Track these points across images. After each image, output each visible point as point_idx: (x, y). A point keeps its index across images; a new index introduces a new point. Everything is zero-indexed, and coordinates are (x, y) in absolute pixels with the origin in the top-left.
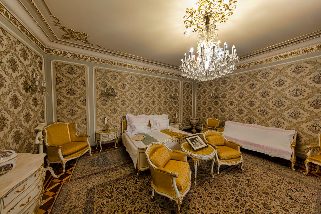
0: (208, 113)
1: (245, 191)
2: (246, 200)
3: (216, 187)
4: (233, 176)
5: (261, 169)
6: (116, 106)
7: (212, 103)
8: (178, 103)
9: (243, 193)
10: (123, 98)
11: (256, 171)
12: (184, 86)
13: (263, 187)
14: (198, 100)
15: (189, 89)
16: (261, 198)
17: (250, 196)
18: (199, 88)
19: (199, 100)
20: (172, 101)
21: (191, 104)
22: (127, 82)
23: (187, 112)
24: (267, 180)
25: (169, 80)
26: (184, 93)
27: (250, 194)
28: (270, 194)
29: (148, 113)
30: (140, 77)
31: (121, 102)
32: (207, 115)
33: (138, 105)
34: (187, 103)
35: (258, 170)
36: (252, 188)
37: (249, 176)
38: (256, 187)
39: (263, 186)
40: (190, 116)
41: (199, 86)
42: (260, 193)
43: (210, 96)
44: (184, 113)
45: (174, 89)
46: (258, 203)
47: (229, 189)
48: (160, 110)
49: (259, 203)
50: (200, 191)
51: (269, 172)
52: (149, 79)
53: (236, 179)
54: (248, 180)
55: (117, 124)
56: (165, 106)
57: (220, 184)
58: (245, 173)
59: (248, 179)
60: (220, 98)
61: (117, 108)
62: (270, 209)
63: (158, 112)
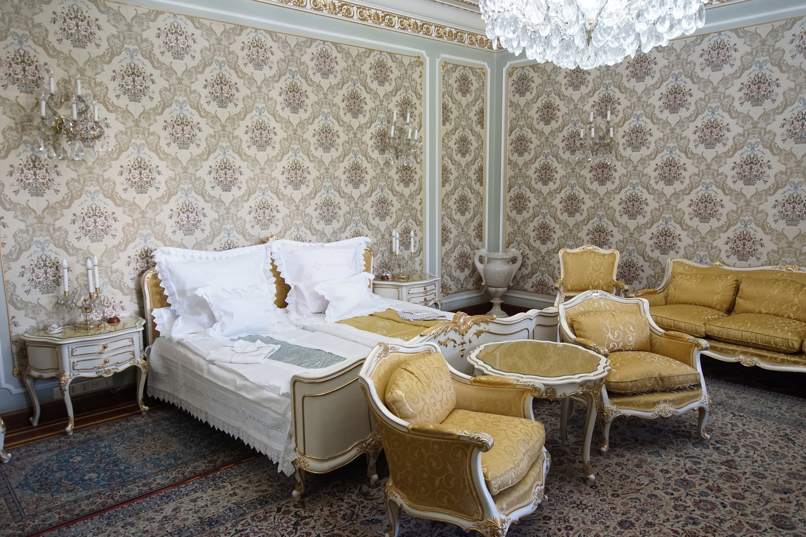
0: (565, 225)
1: (718, 495)
2: (722, 517)
3: (618, 496)
4: (675, 458)
5: (774, 428)
6: (101, 196)
7: (585, 172)
8: (417, 177)
9: (713, 500)
10: (139, 148)
11: (756, 435)
12: (446, 84)
13: (777, 476)
14: (515, 157)
15: (470, 98)
16: (768, 506)
17: (733, 505)
18: (522, 94)
19: (521, 161)
20: (387, 163)
21: (480, 180)
22: (150, 57)
23: (463, 220)
24: (790, 455)
25: (371, 51)
26: (445, 120)
27: (735, 500)
28: (797, 493)
29: (273, 229)
30: (219, 29)
31: (126, 175)
32: (559, 233)
33: (218, 189)
34: (463, 175)
35: (762, 432)
36: (742, 483)
37: (732, 451)
38: (756, 479)
39: (777, 473)
40: (476, 242)
41: (522, 85)
42: (766, 494)
43: (574, 135)
44: (450, 225)
45: (398, 98)
46: (757, 519)
47: (664, 495)
48: (328, 211)
49: (762, 519)
50: (562, 513)
51: (800, 432)
52: (269, 42)
53: (689, 465)
54: (729, 464)
55: (117, 291)
56: (356, 193)
57: (633, 486)
58: (718, 445)
59: (727, 461)
60: (621, 148)
61: (109, 207)
62: (794, 528)
63: (321, 226)
